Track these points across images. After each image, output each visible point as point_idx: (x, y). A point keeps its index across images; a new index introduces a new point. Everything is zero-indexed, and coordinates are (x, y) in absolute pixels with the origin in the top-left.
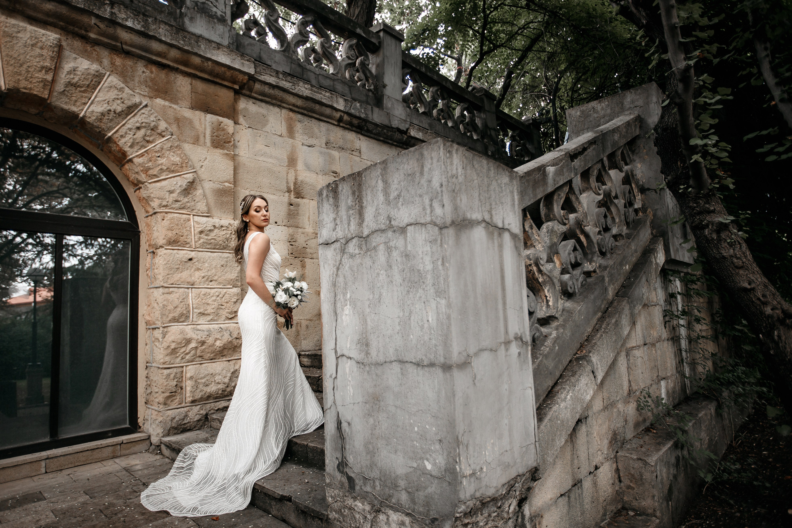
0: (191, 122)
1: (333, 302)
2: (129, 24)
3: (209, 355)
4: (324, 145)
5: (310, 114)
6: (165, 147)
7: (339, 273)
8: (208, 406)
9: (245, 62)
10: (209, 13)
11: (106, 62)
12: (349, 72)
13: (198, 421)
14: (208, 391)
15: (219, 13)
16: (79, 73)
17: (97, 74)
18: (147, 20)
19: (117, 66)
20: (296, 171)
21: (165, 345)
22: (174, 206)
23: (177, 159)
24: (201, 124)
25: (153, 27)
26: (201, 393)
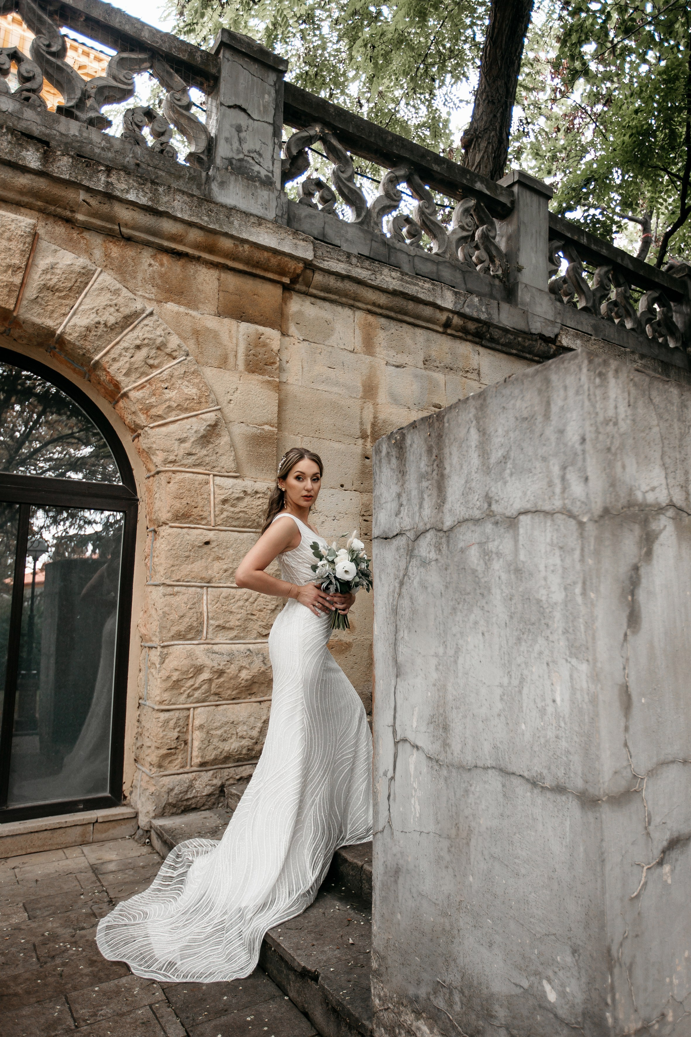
0: (216, 335)
1: (392, 641)
2: (131, 197)
3: (229, 692)
4: (421, 364)
5: (400, 317)
6: (176, 373)
7: (404, 590)
8: (226, 772)
9: (298, 242)
10: (248, 174)
11: (98, 254)
12: (463, 250)
13: (209, 795)
14: (227, 749)
15: (263, 173)
16: (58, 271)
17: (83, 271)
18: (156, 190)
19: (113, 259)
20: (375, 405)
21: (164, 674)
22: (185, 462)
23: (192, 391)
24: (230, 337)
25: (165, 199)
26: (215, 752)
